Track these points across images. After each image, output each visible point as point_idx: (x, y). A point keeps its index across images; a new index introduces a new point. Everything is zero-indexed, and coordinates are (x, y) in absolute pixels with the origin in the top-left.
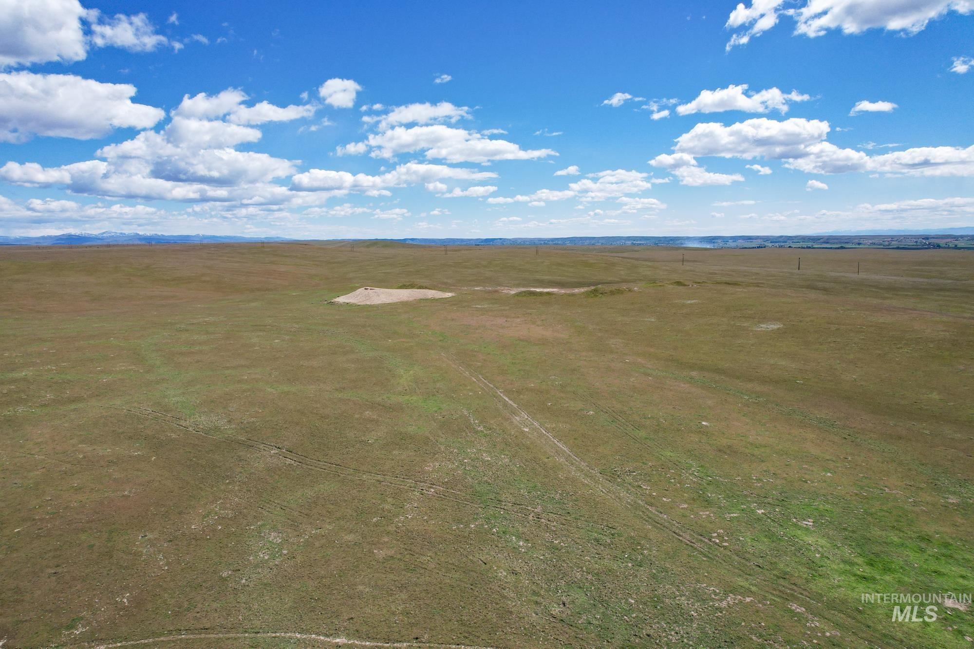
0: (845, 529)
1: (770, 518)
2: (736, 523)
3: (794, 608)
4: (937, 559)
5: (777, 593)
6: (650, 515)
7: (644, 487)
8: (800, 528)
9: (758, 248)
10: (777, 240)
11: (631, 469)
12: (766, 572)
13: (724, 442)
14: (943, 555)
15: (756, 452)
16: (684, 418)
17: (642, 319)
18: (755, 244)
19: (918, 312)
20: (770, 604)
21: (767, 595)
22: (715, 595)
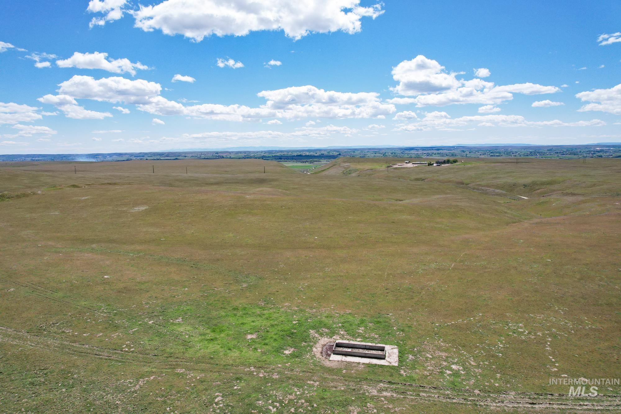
0: (199, 317)
1: (157, 324)
2: (137, 334)
3: (178, 371)
4: (242, 317)
5: (168, 367)
6: (75, 349)
7: (67, 331)
8: (175, 325)
9: (127, 160)
10: (138, 156)
11: (54, 321)
12: (160, 357)
13: (122, 285)
14: (244, 314)
15: (143, 287)
16: (91, 276)
17: (48, 214)
18: (124, 158)
19: (218, 192)
20: (165, 375)
21: (163, 370)
22: (131, 384)
